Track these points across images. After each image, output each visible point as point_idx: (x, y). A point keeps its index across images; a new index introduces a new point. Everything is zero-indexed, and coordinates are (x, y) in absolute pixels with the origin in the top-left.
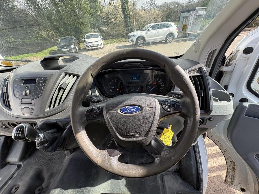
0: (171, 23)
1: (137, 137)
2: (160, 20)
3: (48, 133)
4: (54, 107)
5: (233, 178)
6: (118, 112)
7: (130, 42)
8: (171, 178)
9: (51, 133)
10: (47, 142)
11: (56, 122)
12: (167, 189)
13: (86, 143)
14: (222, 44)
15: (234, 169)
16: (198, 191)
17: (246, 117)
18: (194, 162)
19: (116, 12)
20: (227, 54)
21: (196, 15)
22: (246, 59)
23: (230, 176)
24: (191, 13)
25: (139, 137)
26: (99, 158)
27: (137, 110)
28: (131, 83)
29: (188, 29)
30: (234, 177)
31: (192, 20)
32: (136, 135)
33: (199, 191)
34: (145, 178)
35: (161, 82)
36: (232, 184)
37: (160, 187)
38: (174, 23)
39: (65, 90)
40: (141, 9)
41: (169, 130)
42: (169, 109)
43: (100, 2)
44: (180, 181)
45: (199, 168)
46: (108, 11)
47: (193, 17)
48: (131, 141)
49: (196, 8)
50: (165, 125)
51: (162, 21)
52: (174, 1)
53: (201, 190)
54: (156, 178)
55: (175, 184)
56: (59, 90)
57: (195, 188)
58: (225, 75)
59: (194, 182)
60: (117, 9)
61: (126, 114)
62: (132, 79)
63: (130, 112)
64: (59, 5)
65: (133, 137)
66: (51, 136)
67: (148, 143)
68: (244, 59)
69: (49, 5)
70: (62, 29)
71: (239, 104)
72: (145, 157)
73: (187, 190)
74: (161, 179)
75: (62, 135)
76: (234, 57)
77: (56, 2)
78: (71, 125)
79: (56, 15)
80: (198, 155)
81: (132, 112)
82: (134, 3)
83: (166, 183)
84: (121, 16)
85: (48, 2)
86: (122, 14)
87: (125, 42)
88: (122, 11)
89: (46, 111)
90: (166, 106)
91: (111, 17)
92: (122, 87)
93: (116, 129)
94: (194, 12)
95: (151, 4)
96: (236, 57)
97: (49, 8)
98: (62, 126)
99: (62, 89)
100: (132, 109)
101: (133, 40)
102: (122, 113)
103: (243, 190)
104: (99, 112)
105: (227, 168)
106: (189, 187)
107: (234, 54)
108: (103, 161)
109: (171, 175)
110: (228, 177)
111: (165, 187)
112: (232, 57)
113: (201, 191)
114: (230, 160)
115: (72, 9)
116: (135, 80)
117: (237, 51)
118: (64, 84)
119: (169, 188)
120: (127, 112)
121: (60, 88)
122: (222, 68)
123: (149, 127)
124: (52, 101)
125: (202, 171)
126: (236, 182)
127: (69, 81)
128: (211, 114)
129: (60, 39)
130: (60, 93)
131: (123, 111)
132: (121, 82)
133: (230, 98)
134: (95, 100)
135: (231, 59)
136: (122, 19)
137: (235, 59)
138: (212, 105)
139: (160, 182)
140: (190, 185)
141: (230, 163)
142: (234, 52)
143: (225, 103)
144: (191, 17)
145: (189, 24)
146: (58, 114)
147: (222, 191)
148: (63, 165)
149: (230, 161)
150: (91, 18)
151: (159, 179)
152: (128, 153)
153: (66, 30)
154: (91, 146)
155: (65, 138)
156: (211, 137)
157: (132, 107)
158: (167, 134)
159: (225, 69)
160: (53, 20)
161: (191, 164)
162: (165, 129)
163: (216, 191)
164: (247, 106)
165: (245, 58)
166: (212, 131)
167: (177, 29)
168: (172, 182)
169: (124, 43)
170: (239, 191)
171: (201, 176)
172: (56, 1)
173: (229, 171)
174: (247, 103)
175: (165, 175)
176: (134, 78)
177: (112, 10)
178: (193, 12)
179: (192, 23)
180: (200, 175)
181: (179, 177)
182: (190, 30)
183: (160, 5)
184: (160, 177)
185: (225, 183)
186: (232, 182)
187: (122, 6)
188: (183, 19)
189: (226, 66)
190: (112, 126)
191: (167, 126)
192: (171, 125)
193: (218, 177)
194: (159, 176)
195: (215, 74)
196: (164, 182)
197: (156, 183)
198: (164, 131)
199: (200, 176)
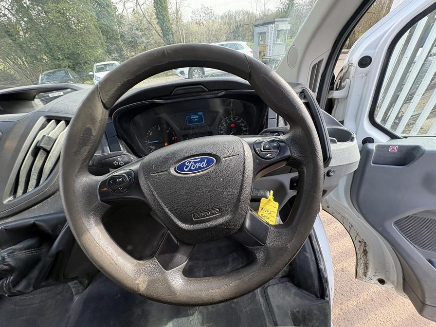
0: (241, 43)
1: (216, 218)
2: (224, 38)
3: (15, 250)
4: (25, 191)
5: (366, 267)
6: (170, 173)
7: (179, 74)
8: (278, 289)
9: (21, 250)
10: (13, 272)
11: (34, 223)
12: (276, 310)
13: (107, 251)
14: (330, 51)
15: (365, 252)
16: (323, 301)
17: (375, 166)
18: (311, 253)
19: (148, 25)
20: (336, 72)
21: (278, 31)
22: (364, 75)
23: (362, 265)
24: (270, 27)
25: (221, 216)
26: (140, 279)
27: (209, 163)
28: (189, 128)
29: (269, 52)
30: (367, 265)
31: (272, 38)
32: (214, 214)
33: (324, 299)
34: (235, 300)
35: (243, 122)
36: (365, 276)
37: (263, 309)
38: (246, 43)
39: (48, 152)
40: (190, 20)
41: (270, 200)
42: (269, 155)
43: (116, 8)
44: (294, 290)
45: (319, 262)
46: (133, 24)
47: (273, 34)
48: (206, 228)
49: (276, 20)
50: (261, 193)
51: (226, 40)
52: (241, 9)
53: (327, 297)
54: (255, 296)
55: (287, 297)
56: (35, 155)
57: (319, 296)
58: (337, 106)
59: (314, 287)
60: (149, 20)
61: (189, 175)
62: (191, 121)
63: (196, 170)
64: (31, 10)
65: (209, 220)
66: (23, 255)
67: (238, 227)
68: (360, 75)
69: (9, 10)
70: (45, 57)
71: (363, 147)
72: (230, 264)
73: (307, 302)
74: (262, 296)
75: (49, 250)
76: (347, 76)
77: (25, 5)
78: (69, 227)
79: (27, 29)
80: (314, 241)
81: (200, 168)
82: (177, 11)
83: (271, 300)
84: (157, 32)
85: (7, 5)
86: (159, 28)
87: (169, 75)
88: (157, 23)
89: (5, 202)
90: (262, 150)
91: (140, 33)
92: (173, 138)
93: (170, 210)
94: (274, 25)
95: (205, 14)
96: (349, 74)
97: (10, 16)
98: (50, 231)
99: (41, 151)
100: (198, 162)
101: (183, 71)
102: (179, 175)
103: (382, 282)
104: (130, 180)
105: (356, 253)
106: (309, 297)
107: (346, 70)
108: (150, 283)
109: (277, 284)
110: (359, 266)
111: (272, 306)
112: (344, 76)
113: (328, 299)
114: (358, 239)
115: (61, 18)
116: (196, 122)
117: (350, 65)
118: (45, 138)
119: (278, 307)
120: (190, 170)
121: (37, 149)
122: (332, 93)
123: (236, 193)
124: (20, 180)
125: (324, 264)
126: (370, 273)
127: (58, 133)
128: (329, 166)
129: (42, 74)
130: (37, 159)
131: (180, 169)
132: (172, 129)
133: (353, 136)
134: (119, 162)
135: (342, 79)
136: (160, 36)
137: (348, 78)
138: (330, 148)
139: (262, 300)
140: (310, 294)
141: (360, 244)
142: (346, 67)
143: (347, 144)
144: (269, 34)
145: (269, 44)
146: (38, 205)
147: (352, 290)
148: (69, 317)
149: (360, 242)
150: (102, 36)
151: (260, 295)
152: (200, 262)
153: (54, 58)
154: (119, 258)
155: (58, 254)
156: (327, 208)
157: (198, 159)
158: (268, 207)
159: (336, 94)
160: (21, 40)
161: (307, 257)
162: (263, 200)
163: (344, 293)
164: (374, 148)
165: (362, 74)
166: (327, 199)
167: (251, 52)
168: (281, 295)
169: (168, 77)
170: (376, 284)
171: (325, 273)
172: (26, 3)
173: (359, 257)
174: (372, 144)
175: (267, 287)
176: (194, 119)
177: (139, 22)
178: (272, 25)
179: (272, 42)
180: (323, 271)
181: (291, 284)
182: (271, 54)
183: (221, 15)
184: (261, 292)
185: (356, 277)
186: (365, 274)
187: (157, 14)
188: (259, 37)
189: (337, 89)
190: (162, 204)
191: (265, 194)
192: (272, 192)
193: (343, 271)
194: (258, 291)
195: (324, 101)
196: (269, 299)
197: (257, 305)
198: (261, 203)
199: (323, 274)
